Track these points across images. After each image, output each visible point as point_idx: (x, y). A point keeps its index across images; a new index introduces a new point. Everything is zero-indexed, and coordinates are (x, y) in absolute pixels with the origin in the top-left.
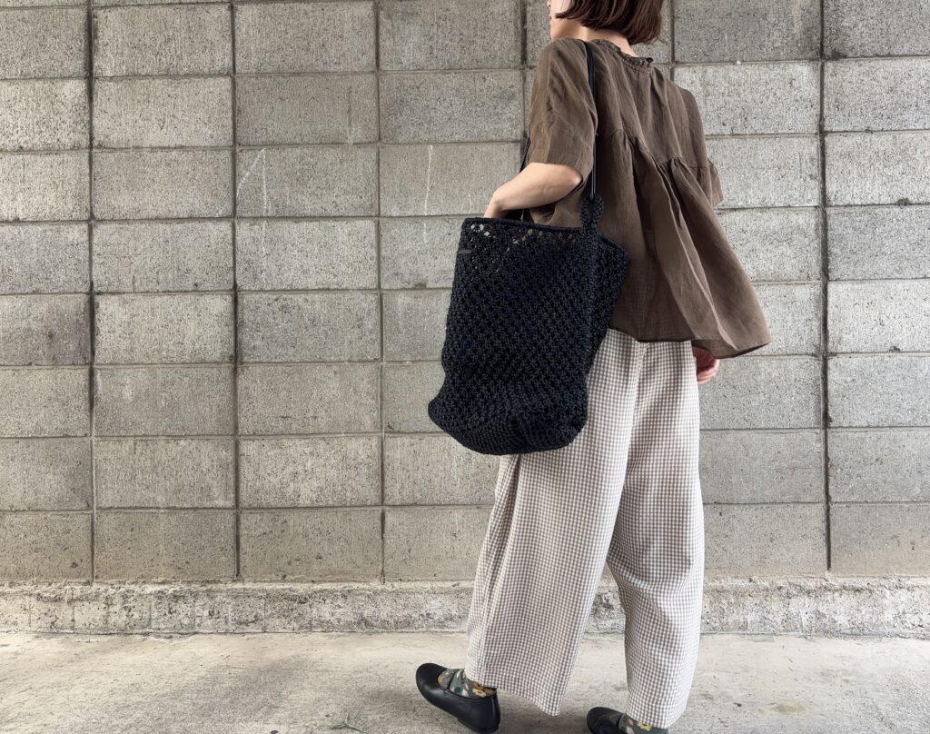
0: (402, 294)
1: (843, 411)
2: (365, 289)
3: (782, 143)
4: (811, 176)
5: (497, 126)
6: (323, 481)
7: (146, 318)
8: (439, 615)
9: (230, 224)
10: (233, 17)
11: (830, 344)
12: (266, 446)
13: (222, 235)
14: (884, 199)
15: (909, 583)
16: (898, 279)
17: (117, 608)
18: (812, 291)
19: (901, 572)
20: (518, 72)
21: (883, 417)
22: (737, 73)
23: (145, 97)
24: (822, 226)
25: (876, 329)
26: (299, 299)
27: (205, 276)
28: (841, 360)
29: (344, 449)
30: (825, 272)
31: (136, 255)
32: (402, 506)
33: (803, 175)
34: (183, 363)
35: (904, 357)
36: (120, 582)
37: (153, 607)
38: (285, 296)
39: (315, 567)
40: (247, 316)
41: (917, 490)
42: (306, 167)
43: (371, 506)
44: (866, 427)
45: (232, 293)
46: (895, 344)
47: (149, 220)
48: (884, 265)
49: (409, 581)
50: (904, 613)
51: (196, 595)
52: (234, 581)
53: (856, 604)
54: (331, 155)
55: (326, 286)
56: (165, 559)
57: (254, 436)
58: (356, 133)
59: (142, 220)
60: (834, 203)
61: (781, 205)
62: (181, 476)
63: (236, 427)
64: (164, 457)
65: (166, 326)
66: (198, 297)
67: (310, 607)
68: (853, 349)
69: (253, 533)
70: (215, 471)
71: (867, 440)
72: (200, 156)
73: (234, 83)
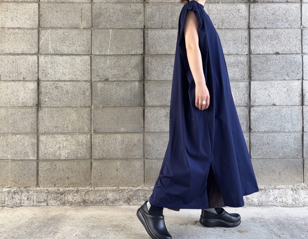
0: (100, 83)
1: (256, 126)
2: (86, 81)
3: (235, 32)
4: (245, 43)
5: (135, 23)
6: (70, 150)
7: (5, 90)
8: (112, 199)
9: (37, 56)
11: (251, 103)
12: (49, 137)
13: (34, 60)
14: (271, 52)
15: (278, 187)
16: (275, 80)
18: (245, 84)
19: (275, 183)
20: (143, 4)
21: (270, 128)
22: (220, 6)
23: (6, 9)
24: (249, 61)
25: (267, 98)
26: (62, 84)
27: (27, 75)
28: (255, 108)
29: (78, 139)
30: (250, 78)
32: (98, 159)
33: (243, 43)
34: (18, 107)
35: (277, 107)
37: (6, 197)
38: (57, 83)
39: (66, 181)
40: (43, 90)
41: (281, 154)
42: (65, 36)
43: (87, 159)
44: (264, 132)
45: (37, 81)
46: (274, 103)
47: (7, 54)
48: (270, 75)
49: (101, 187)
50: (277, 198)
51: (22, 192)
52: (36, 187)
53: (260, 194)
54: (75, 32)
55: (72, 80)
56: (11, 179)
57: (44, 133)
58: (84, 24)
59: (4, 54)
60: (253, 53)
61: (235, 53)
62: (17, 148)
63: (38, 130)
64: (11, 141)
65: (13, 93)
66: (24, 83)
67: (64, 196)
68: (260, 104)
69: (43, 169)
70: (30, 146)
71: (264, 136)
72: (26, 31)
73: (39, 5)
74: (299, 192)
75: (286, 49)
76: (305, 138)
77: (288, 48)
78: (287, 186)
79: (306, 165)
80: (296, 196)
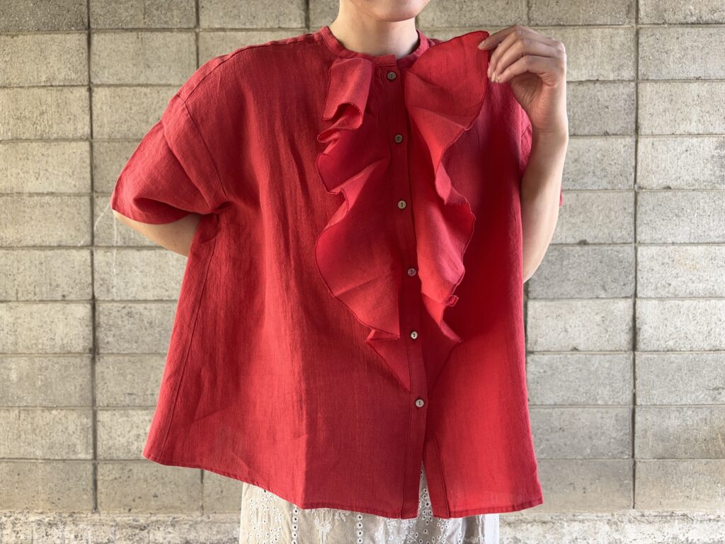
1: (537, 393)
7: (26, 320)
9: (89, 251)
10: (91, 97)
11: (529, 345)
12: (117, 414)
13: (83, 259)
14: (570, 240)
15: (580, 517)
16: (578, 298)
17: (8, 531)
19: (575, 509)
21: (565, 398)
23: (25, 156)
25: (562, 334)
26: (140, 307)
27: (70, 290)
28: (536, 357)
30: (526, 293)
31: (18, 273)
34: (55, 353)
35: (581, 355)
36: (11, 512)
37: (34, 531)
38: (130, 305)
39: (153, 503)
40: (102, 319)
41: (588, 451)
44: (553, 405)
45: (91, 302)
46: (575, 345)
47: (28, 247)
48: (568, 288)
49: (221, 513)
50: (576, 539)
51: (65, 524)
52: (93, 513)
53: (542, 532)
55: (160, 298)
56: (43, 496)
57: (108, 407)
59: (23, 248)
63: (94, 401)
64: (40, 421)
65: (42, 326)
66: (65, 305)
67: (148, 533)
68: (545, 348)
69: (107, 478)
70: (78, 433)
71: (554, 414)
72: (66, 200)
73: (92, 146)
74: (623, 529)
75: (602, 235)
76: (638, 418)
77: (606, 231)
78: (600, 514)
79: (639, 472)
80: (617, 536)
